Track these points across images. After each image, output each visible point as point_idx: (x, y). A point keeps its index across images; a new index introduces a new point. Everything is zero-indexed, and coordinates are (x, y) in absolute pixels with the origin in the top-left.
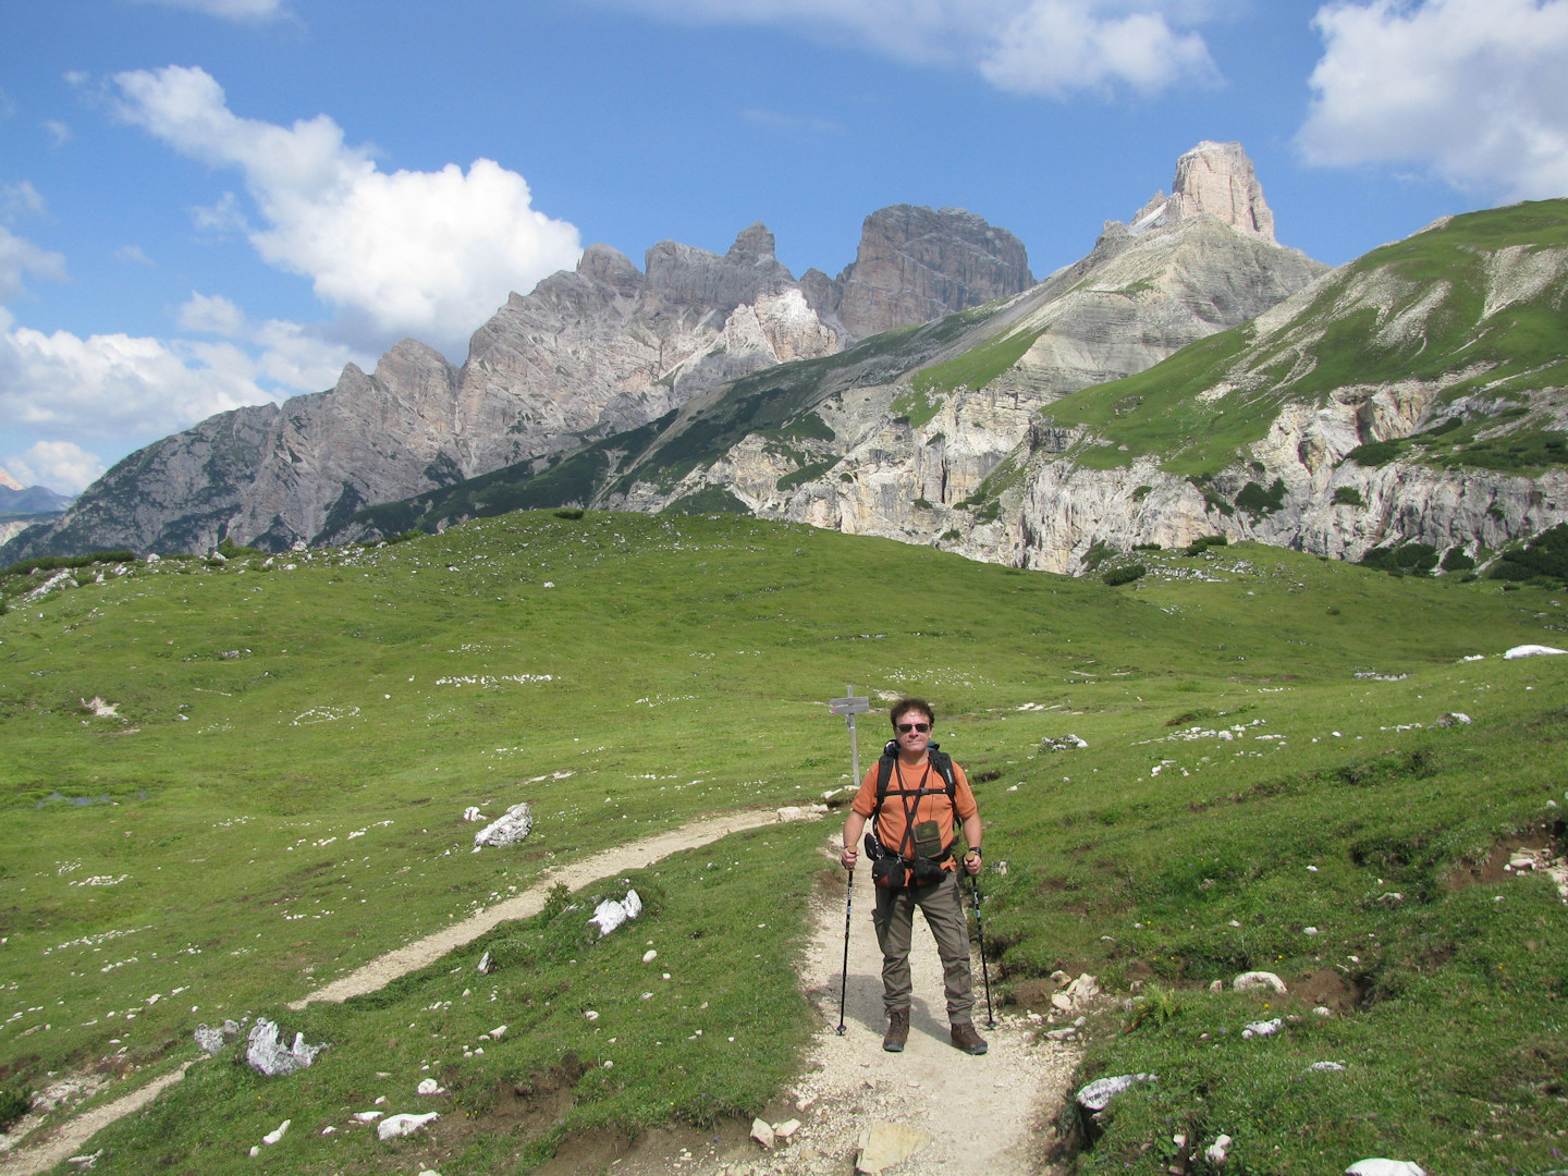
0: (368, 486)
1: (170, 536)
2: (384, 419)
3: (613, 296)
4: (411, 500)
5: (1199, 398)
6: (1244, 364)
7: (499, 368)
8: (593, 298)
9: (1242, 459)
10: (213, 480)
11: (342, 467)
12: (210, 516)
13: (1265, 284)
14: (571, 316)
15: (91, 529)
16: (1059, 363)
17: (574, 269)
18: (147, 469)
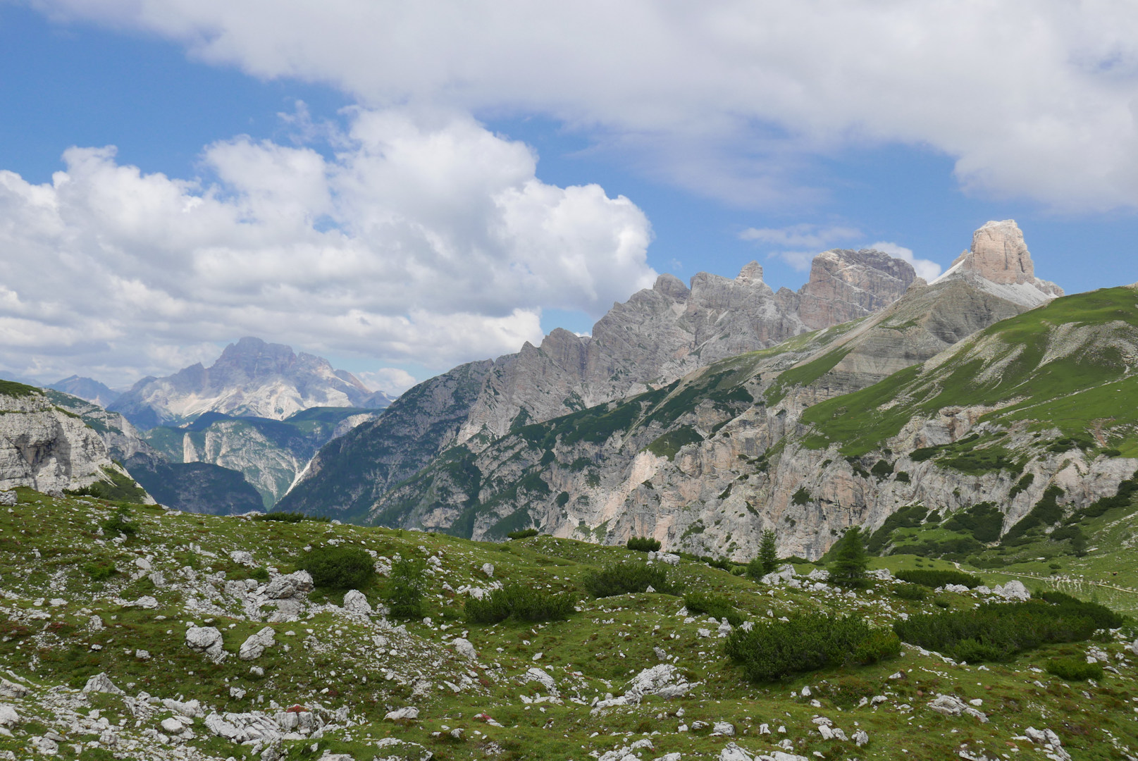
0: (533, 409)
1: (432, 431)
2: (544, 372)
3: (672, 303)
4: (544, 423)
5: (878, 409)
6: (908, 389)
7: (607, 344)
8: (661, 305)
9: (880, 448)
10: (456, 401)
11: (520, 398)
12: (454, 421)
13: (988, 320)
14: (648, 315)
15: (392, 426)
16: (855, 370)
17: (651, 288)
18: (422, 395)
